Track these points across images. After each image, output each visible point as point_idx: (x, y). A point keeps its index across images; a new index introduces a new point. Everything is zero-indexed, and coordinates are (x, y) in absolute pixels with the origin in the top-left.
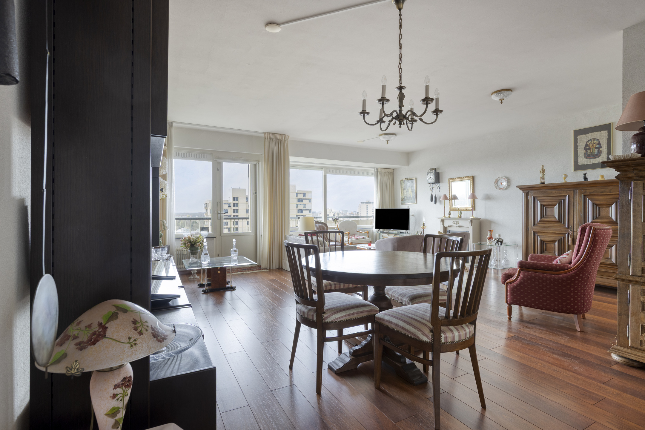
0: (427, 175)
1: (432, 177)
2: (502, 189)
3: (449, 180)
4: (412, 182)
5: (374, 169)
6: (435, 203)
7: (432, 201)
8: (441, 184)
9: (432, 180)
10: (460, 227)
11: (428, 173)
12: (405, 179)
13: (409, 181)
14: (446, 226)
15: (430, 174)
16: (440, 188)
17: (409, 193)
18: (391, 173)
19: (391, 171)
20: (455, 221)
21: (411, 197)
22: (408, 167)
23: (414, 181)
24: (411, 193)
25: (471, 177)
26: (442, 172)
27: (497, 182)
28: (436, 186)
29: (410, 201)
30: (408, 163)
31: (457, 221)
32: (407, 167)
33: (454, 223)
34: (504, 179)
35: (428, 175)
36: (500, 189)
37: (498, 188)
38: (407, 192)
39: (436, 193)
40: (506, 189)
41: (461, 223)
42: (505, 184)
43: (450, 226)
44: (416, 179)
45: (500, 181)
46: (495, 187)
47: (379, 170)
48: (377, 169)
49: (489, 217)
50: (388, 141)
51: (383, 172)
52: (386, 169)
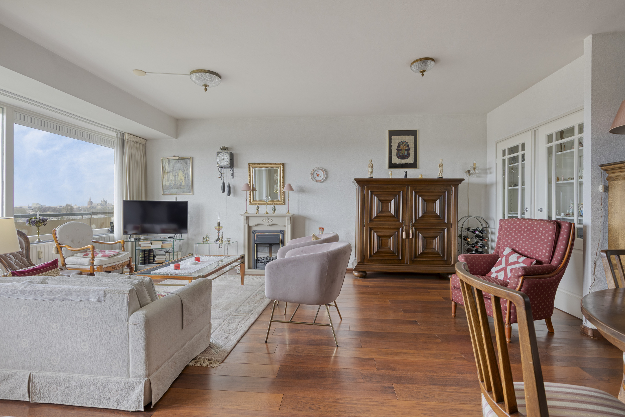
0: (217, 155)
1: (226, 159)
2: (320, 181)
3: (250, 166)
4: (186, 163)
5: (114, 134)
6: (229, 195)
7: (224, 191)
8: (235, 169)
9: (227, 163)
10: (271, 225)
11: (218, 153)
12: (174, 156)
13: (180, 161)
14: (250, 225)
15: (222, 155)
16: (235, 174)
17: (179, 179)
18: (142, 144)
19: (143, 141)
20: (266, 218)
21: (183, 184)
22: (176, 140)
23: (190, 162)
24: (183, 179)
25: (281, 165)
26: (237, 154)
27: (312, 173)
28: (227, 172)
29: (181, 190)
30: (177, 134)
31: (269, 218)
32: (174, 140)
33: (264, 220)
34: (322, 170)
35: (219, 155)
36: (317, 181)
37: (314, 180)
38: (175, 176)
39: (229, 180)
40: (323, 182)
41: (275, 221)
42: (322, 175)
43: (256, 225)
44: (192, 159)
45: (316, 172)
46: (312, 178)
47: (127, 136)
49: (303, 212)
50: (206, 87)
51: (132, 141)
52: (137, 136)
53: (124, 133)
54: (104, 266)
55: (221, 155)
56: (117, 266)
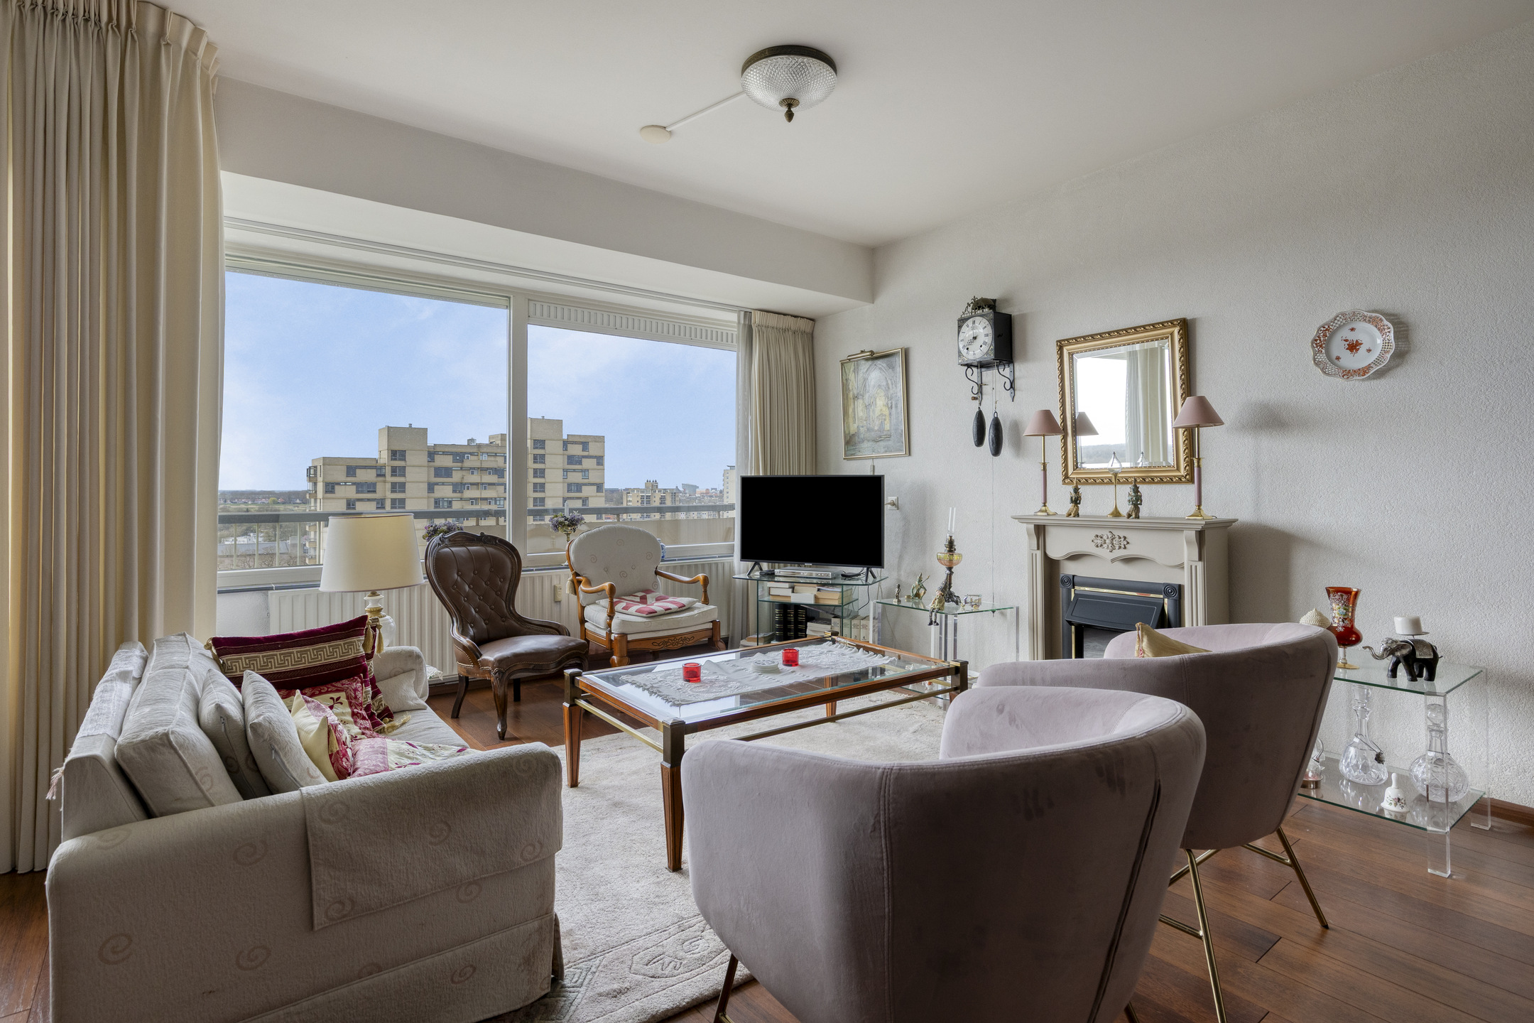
0: (960, 327)
1: (981, 332)
2: (1363, 371)
3: (1061, 348)
4: (892, 367)
5: (733, 317)
6: (997, 450)
7: (980, 441)
8: (1020, 368)
9: (985, 348)
10: (1128, 560)
11: (962, 322)
12: (862, 352)
13: (879, 362)
14: (1053, 554)
15: (971, 325)
16: (1017, 384)
17: (877, 412)
18: (803, 333)
19: (803, 325)
20: (1105, 533)
21: (887, 427)
22: (872, 305)
23: (899, 361)
24: (886, 412)
25: (1174, 326)
26: (1023, 316)
27: (1322, 341)
28: (995, 378)
29: (882, 444)
30: (872, 289)
31: (1117, 533)
32: (868, 307)
33: (1099, 541)
34: (1372, 321)
35: (964, 328)
36: (1347, 374)
37: (1330, 367)
38: (867, 407)
39: (996, 403)
40: (1381, 374)
41: (1139, 544)
42: (1376, 345)
43: (1074, 557)
44: (906, 353)
45: (1345, 333)
46: (1317, 364)
47: (757, 318)
48: (748, 314)
49: (1277, 514)
50: (790, 106)
51: (773, 328)
52: (785, 315)
53: (750, 310)
54: (630, 638)
55: (968, 326)
56: (666, 640)
